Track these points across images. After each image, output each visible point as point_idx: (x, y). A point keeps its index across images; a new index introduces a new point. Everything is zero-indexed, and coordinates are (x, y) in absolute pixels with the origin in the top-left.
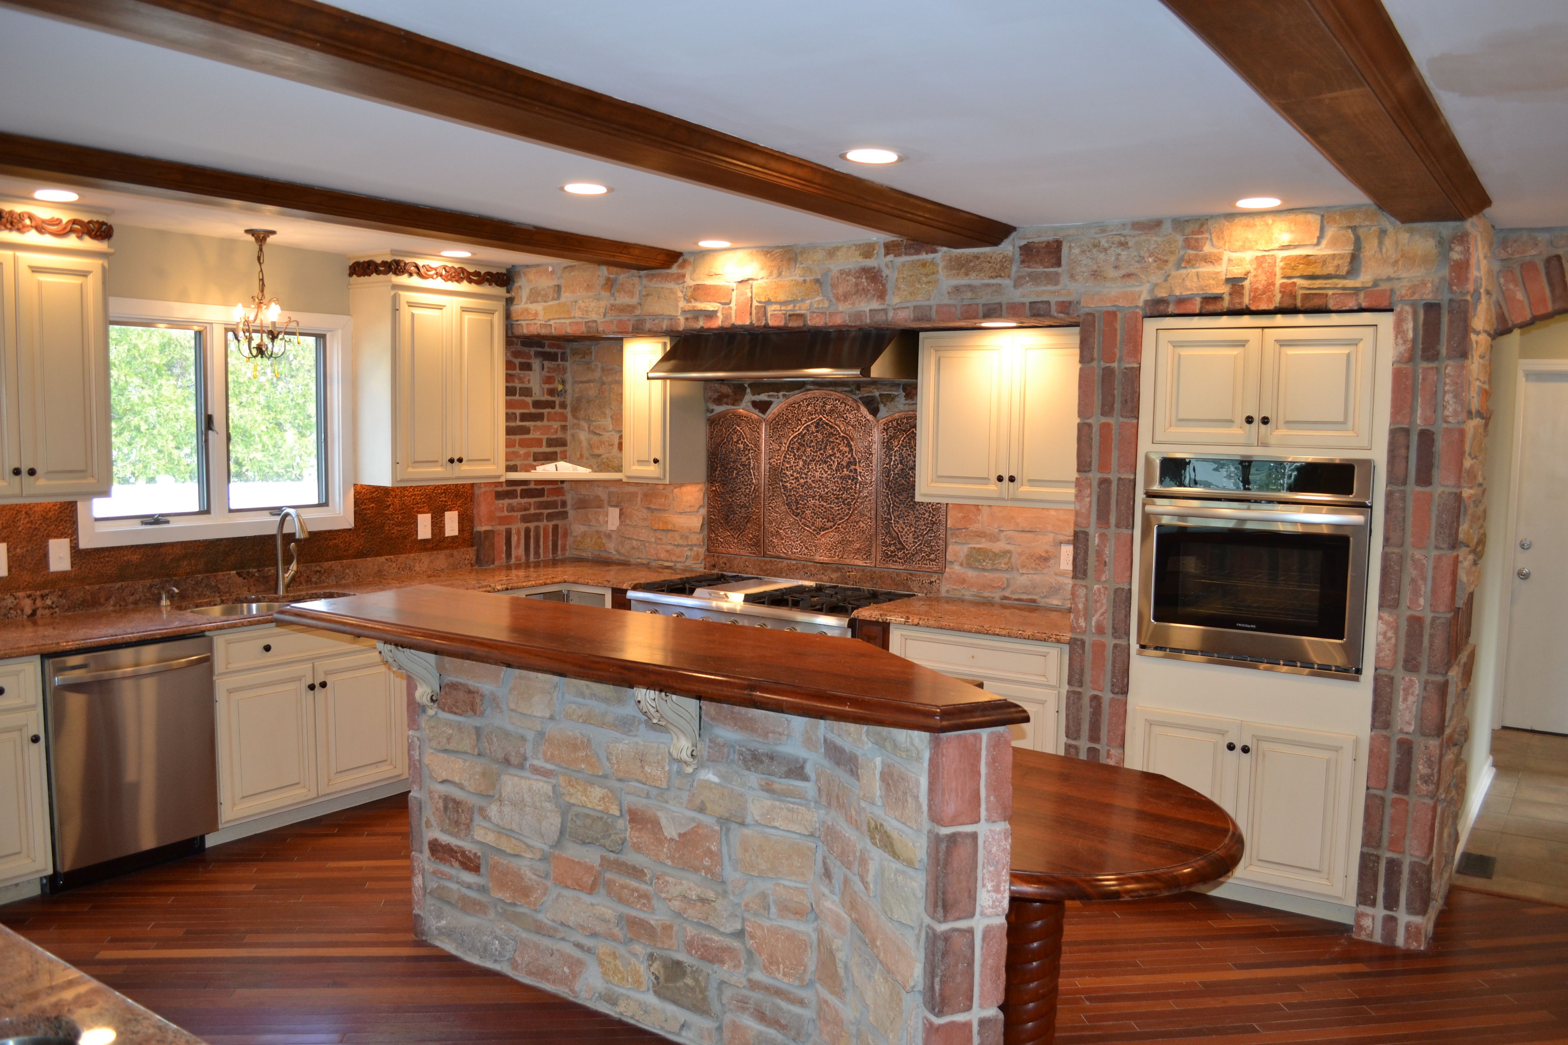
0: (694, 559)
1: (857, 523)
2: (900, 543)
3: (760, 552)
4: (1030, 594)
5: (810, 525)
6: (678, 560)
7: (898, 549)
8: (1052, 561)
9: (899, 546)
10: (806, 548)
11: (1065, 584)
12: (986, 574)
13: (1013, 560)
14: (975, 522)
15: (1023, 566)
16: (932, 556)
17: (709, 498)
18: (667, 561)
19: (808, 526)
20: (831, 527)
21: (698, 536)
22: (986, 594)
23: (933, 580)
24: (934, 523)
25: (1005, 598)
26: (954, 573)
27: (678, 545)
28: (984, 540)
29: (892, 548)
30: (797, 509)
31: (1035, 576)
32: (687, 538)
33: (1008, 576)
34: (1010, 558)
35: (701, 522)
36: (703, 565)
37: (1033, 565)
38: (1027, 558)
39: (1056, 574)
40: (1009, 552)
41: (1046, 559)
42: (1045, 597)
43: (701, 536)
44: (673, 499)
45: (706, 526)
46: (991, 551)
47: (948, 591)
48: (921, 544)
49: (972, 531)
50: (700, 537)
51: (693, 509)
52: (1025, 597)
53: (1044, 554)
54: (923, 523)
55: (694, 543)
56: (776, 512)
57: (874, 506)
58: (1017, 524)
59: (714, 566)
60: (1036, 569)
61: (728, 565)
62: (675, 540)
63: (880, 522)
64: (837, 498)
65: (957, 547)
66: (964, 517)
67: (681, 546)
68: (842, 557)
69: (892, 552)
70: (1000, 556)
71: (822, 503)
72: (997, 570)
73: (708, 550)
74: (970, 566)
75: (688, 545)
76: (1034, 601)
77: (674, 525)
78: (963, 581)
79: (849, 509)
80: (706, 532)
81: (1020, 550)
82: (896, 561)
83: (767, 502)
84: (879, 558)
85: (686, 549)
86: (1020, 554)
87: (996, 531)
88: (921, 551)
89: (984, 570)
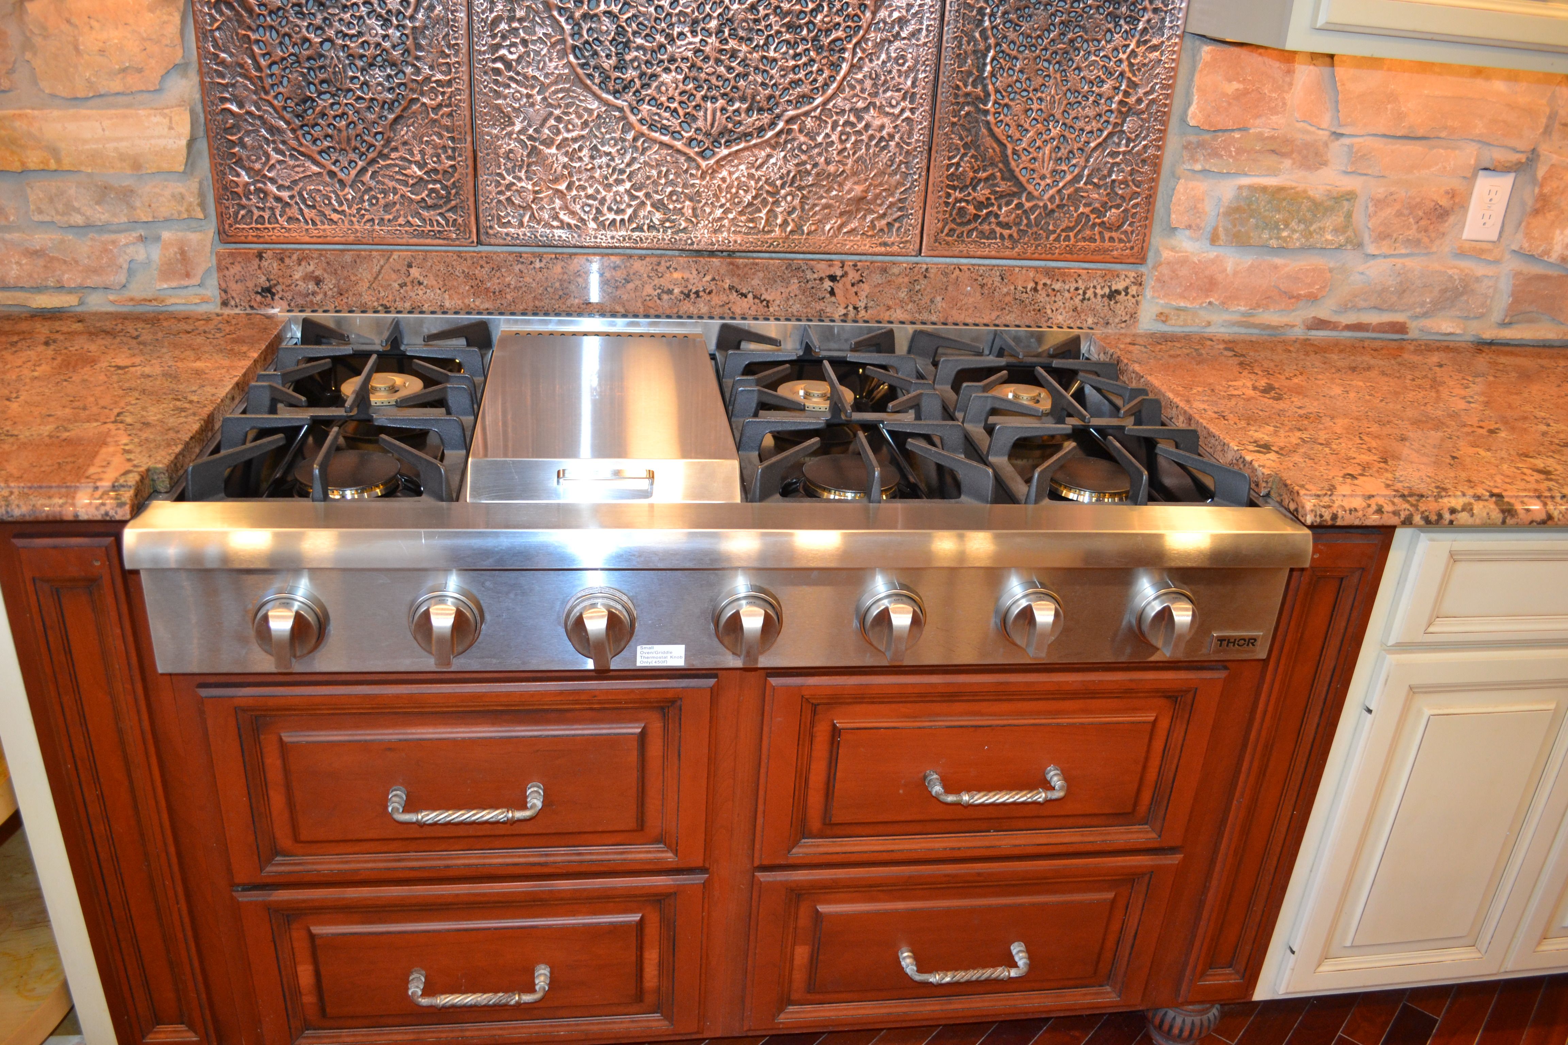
0: (167, 272)
1: (858, 113)
2: (1010, 176)
3: (462, 229)
4: (1391, 309)
5: (674, 123)
6: (94, 280)
7: (1000, 196)
8: (1452, 219)
9: (1003, 186)
10: (658, 206)
11: (1478, 280)
12: (1278, 261)
13: (1359, 217)
14: (1274, 111)
15: (1383, 236)
16: (1112, 214)
17: (203, 34)
18: (39, 289)
19: (664, 129)
20: (761, 130)
21: (178, 187)
22: (1272, 317)
23: (1119, 286)
24: (1130, 111)
25: (1320, 324)
26: (1184, 262)
27: (89, 227)
28: (1287, 163)
29: (982, 192)
30: (621, 66)
31: (1410, 263)
32: (126, 195)
33: (1332, 265)
34: (1349, 215)
35: (184, 129)
36: (212, 290)
37: (1412, 233)
38: (1399, 214)
39: (1461, 254)
40: (1350, 196)
41: (1440, 214)
42: (1425, 315)
43: (194, 185)
44: (27, 45)
45: (202, 145)
46: (1304, 194)
47: (1162, 317)
48: (1077, 178)
49: (1260, 137)
50: (189, 188)
51: (133, 81)
52: (1373, 318)
53: (1444, 202)
54: (1091, 113)
55: (166, 209)
56: (527, 81)
57: (927, 53)
58: (1400, 117)
59: (268, 291)
60: (1418, 243)
61: (329, 284)
62: (70, 208)
63: (945, 108)
64: (789, 27)
65: (1201, 186)
66: (1239, 96)
67: (103, 228)
68: (798, 229)
69: (980, 205)
70: (1326, 209)
71: (732, 44)
72: (1311, 248)
73: (224, 235)
74: (1240, 241)
75: (135, 223)
76: (1401, 328)
77: (55, 152)
78: (1209, 285)
79: (835, 66)
80: (204, 165)
81: (1380, 191)
82: (992, 234)
83: (483, 44)
84: (932, 225)
85: (123, 239)
86: (1380, 203)
87: (1324, 135)
88: (1075, 198)
89: (1282, 250)
